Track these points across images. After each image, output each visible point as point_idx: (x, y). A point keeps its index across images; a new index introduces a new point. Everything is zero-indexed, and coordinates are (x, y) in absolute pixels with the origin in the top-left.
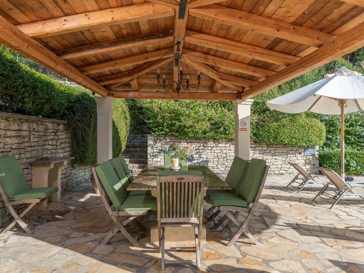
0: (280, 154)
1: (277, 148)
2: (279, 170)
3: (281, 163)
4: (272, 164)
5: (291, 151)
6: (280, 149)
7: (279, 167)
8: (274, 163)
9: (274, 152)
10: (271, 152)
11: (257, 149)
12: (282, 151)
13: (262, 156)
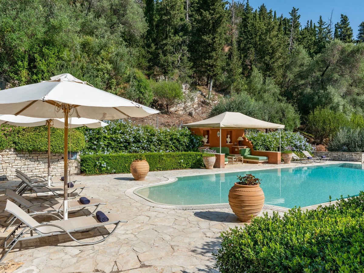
0: (42, 159)
1: (39, 154)
2: (42, 173)
3: (44, 167)
4: (34, 169)
5: (54, 157)
6: (43, 155)
7: (42, 171)
8: (37, 168)
9: (36, 158)
10: (34, 158)
11: (18, 156)
12: (45, 157)
13: (24, 162)
